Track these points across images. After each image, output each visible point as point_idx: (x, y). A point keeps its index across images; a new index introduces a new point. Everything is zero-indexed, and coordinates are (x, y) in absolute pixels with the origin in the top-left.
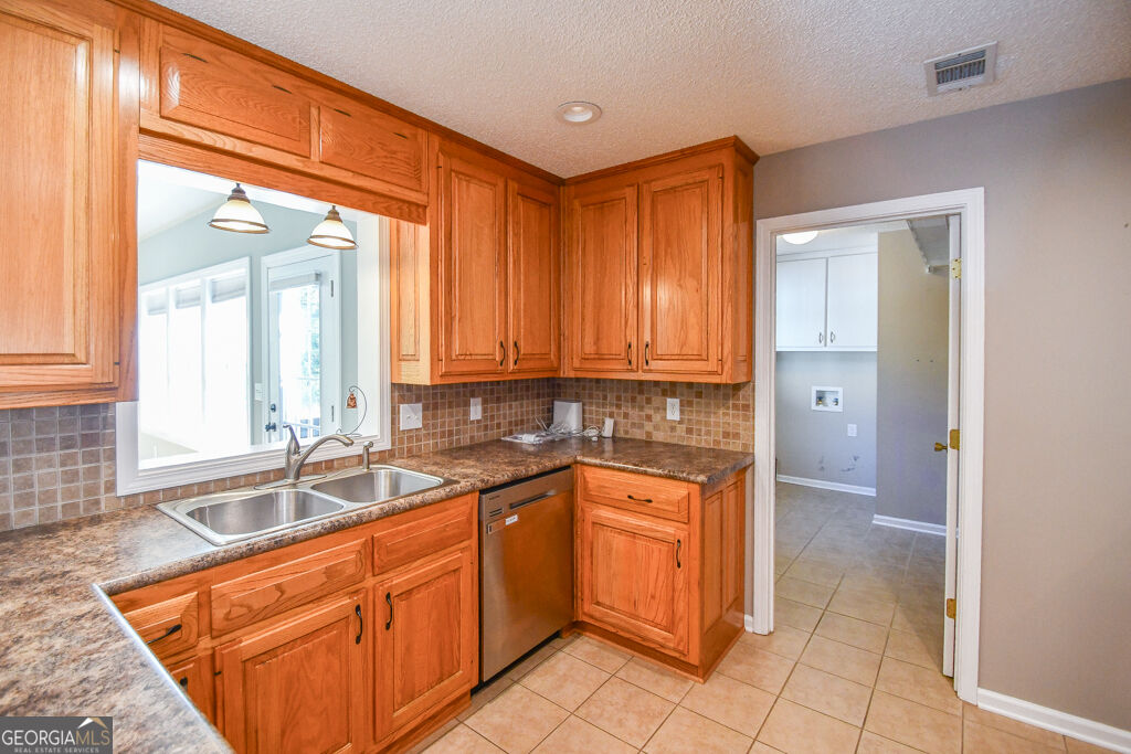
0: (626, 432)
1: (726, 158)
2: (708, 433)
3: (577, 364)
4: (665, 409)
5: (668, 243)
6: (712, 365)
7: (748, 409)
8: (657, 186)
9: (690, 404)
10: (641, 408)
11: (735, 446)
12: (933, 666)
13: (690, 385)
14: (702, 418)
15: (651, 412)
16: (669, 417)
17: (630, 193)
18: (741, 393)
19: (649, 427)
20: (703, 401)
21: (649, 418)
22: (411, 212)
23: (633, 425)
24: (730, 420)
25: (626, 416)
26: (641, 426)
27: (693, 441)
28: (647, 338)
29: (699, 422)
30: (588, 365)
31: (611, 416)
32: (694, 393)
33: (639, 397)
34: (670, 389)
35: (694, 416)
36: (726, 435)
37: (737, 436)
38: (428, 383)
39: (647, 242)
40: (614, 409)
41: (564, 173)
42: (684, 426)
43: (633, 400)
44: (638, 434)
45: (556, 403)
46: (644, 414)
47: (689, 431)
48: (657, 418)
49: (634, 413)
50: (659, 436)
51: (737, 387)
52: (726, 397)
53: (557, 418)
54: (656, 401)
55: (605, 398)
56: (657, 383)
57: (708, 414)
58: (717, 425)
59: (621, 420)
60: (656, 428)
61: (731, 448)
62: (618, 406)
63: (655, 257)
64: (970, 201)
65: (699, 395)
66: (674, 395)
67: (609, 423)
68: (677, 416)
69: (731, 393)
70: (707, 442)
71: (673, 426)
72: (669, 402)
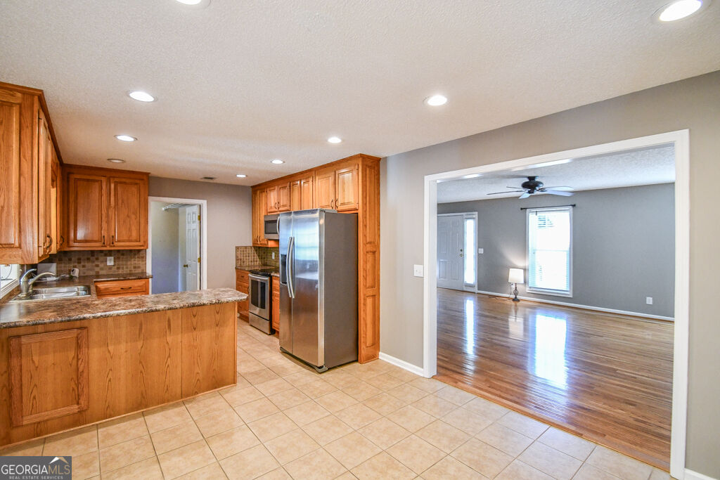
0: (84, 273)
1: (145, 178)
2: (127, 268)
3: (72, 244)
4: (106, 261)
6: (141, 243)
7: (144, 258)
8: (117, 180)
9: (119, 258)
10: (94, 262)
11: (139, 271)
13: (118, 251)
14: (124, 263)
15: (99, 263)
16: (108, 264)
18: (141, 253)
19: (97, 269)
20: (125, 257)
21: (97, 266)
23: (88, 270)
24: (136, 262)
25: (84, 266)
26: (94, 269)
27: (120, 272)
28: (113, 234)
29: (122, 265)
30: (78, 245)
31: (75, 267)
32: (120, 254)
33: (92, 258)
34: (109, 253)
35: (121, 263)
36: (135, 267)
37: (139, 267)
40: (76, 264)
42: (116, 267)
43: (88, 259)
44: (92, 273)
46: (94, 264)
47: (118, 268)
48: (102, 265)
49: (88, 265)
50: (102, 272)
51: (139, 251)
52: (135, 255)
54: (101, 258)
55: (70, 260)
56: (101, 251)
57: (127, 261)
58: (131, 264)
59: (82, 269)
60: (102, 269)
61: (137, 272)
62: (79, 263)
64: (204, 203)
65: (123, 255)
66: (111, 256)
68: (112, 263)
69: (138, 253)
70: (124, 271)
71: (110, 268)
72: (108, 258)
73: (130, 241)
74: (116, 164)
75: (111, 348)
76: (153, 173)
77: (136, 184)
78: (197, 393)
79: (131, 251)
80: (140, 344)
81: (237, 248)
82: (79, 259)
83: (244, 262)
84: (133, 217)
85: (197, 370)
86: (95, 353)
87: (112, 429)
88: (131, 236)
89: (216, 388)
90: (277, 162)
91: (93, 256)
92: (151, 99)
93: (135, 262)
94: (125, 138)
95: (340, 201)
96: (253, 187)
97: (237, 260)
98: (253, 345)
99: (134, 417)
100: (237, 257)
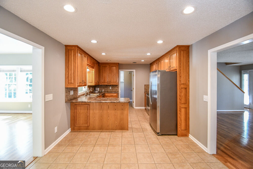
1: (118, 64)
3: (101, 83)
5: (112, 71)
6: (117, 83)
7: (118, 87)
8: (111, 66)
11: (117, 91)
12: (132, 108)
13: (112, 85)
16: (110, 89)
17: (108, 66)
18: (118, 86)
19: (108, 90)
21: (108, 89)
22: (93, 68)
25: (105, 89)
28: (110, 80)
30: (103, 83)
31: (103, 89)
34: (110, 86)
35: (113, 88)
36: (116, 90)
37: (117, 90)
38: (94, 85)
39: (110, 71)
41: (100, 62)
43: (106, 87)
44: (107, 91)
45: (96, 88)
47: (112, 90)
48: (109, 89)
49: (106, 89)
50: (109, 91)
51: (117, 85)
53: (96, 90)
54: (109, 87)
55: (102, 87)
56: (109, 85)
60: (109, 90)
63: (111, 72)
64: (134, 70)
65: (113, 86)
66: (111, 86)
67: (103, 90)
68: (111, 89)
69: (117, 86)
70: (114, 91)
71: (110, 90)
72: (110, 87)
73: (114, 82)
74: (109, 61)
75: (95, 111)
76: (120, 63)
77: (115, 66)
78: (116, 130)
79: (115, 85)
80: (101, 111)
81: (145, 85)
82: (104, 87)
83: (147, 90)
84: (115, 76)
85: (116, 123)
86: (91, 111)
87: (92, 133)
88: (114, 81)
89: (122, 130)
90: (149, 54)
91: (107, 86)
92: (96, 42)
93: (116, 88)
94: (104, 54)
95: (171, 67)
96: (150, 64)
97: (145, 89)
98: (143, 119)
99: (98, 132)
100: (145, 88)
